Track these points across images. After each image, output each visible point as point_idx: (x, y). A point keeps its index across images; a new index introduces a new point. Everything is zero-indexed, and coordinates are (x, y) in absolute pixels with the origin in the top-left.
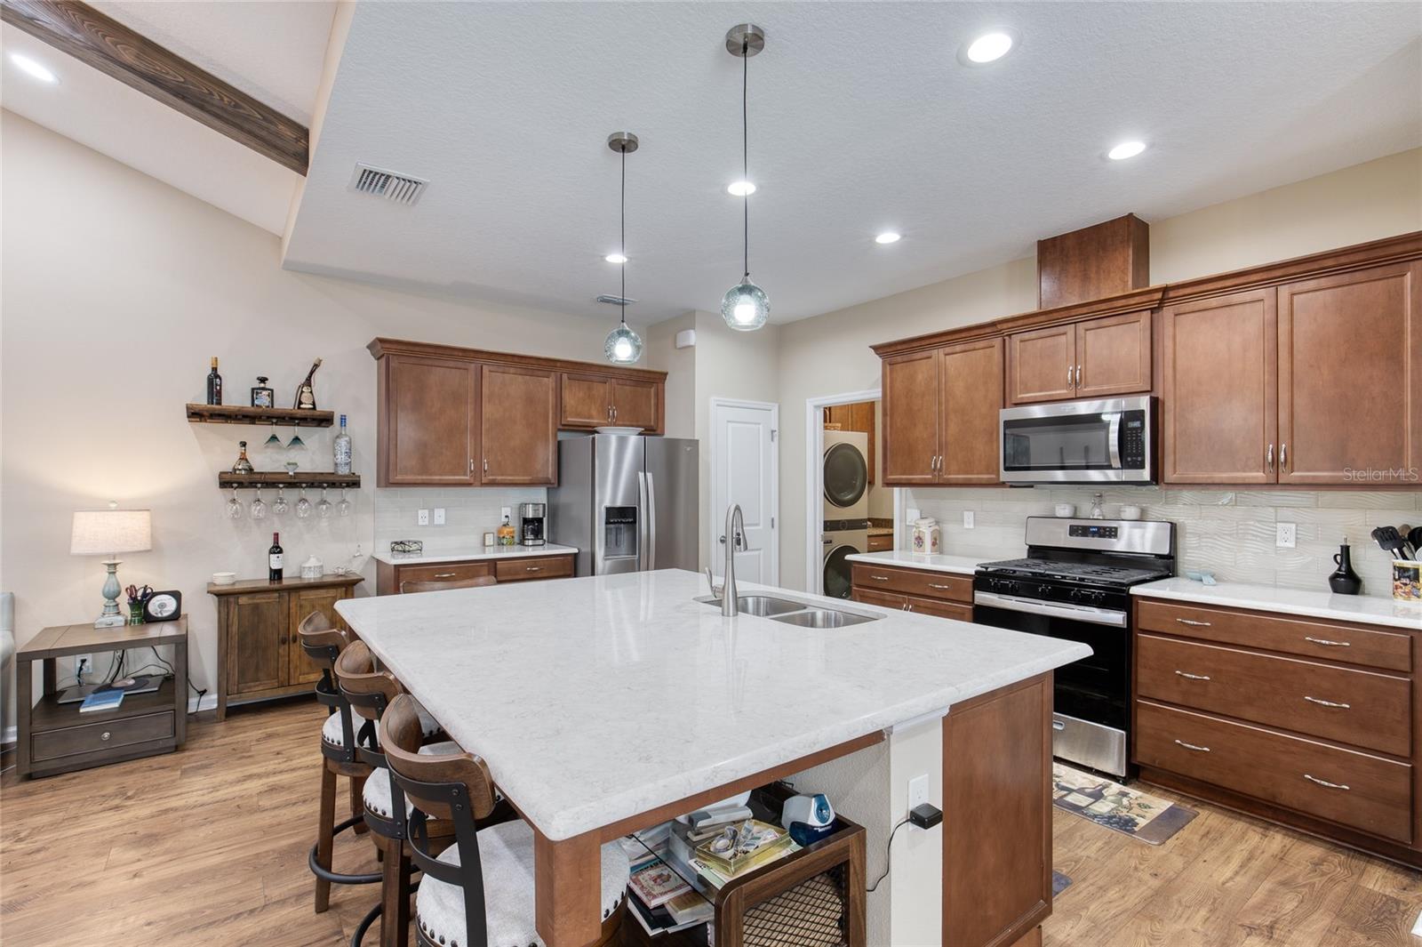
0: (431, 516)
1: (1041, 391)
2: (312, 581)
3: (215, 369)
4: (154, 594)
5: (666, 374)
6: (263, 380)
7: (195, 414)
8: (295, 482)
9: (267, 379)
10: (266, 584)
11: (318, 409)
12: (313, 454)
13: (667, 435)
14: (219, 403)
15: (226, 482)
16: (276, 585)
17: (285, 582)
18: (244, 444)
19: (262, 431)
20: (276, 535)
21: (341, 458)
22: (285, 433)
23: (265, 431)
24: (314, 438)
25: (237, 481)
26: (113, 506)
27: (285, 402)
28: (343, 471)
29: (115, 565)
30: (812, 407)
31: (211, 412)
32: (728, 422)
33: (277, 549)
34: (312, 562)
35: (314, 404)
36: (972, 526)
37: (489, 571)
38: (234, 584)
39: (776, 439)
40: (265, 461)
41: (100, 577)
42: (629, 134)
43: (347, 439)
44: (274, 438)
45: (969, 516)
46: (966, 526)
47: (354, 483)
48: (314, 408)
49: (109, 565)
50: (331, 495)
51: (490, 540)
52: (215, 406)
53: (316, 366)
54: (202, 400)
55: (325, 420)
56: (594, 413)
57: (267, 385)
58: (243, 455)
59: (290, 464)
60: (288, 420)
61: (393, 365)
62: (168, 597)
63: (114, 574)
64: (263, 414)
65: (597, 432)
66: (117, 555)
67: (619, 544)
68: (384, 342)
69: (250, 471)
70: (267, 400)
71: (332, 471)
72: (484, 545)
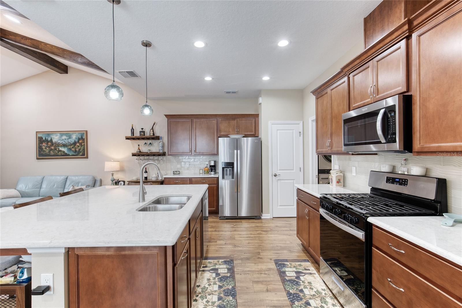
0: (185, 164)
1: (361, 102)
2: (154, 180)
3: (132, 127)
4: (120, 181)
5: (259, 114)
6: (142, 129)
7: (127, 138)
8: (154, 154)
9: (143, 129)
11: (155, 135)
12: (156, 147)
14: (133, 135)
15: (134, 155)
16: (146, 181)
17: (148, 180)
18: (139, 145)
19: (142, 142)
20: (146, 168)
21: (161, 148)
22: (149, 142)
23: (144, 142)
24: (156, 143)
25: (139, 154)
26: (112, 160)
27: (147, 134)
28: (161, 151)
29: (113, 174)
30: (311, 121)
31: (132, 138)
32: (277, 130)
33: (146, 172)
34: (154, 176)
35: (154, 133)
36: (355, 175)
38: (137, 180)
39: (302, 135)
40: (145, 149)
41: (110, 178)
42: (146, 41)
43: (162, 143)
44: (146, 143)
45: (353, 169)
46: (353, 174)
47: (164, 154)
48: (154, 135)
49: (112, 174)
50: (160, 158)
51: (201, 172)
52: (132, 136)
53: (154, 124)
54: (129, 135)
55: (158, 138)
56: (231, 130)
57: (143, 130)
58: (139, 148)
59: (149, 150)
60: (148, 139)
61: (169, 122)
62: (122, 182)
63: (113, 176)
64: (143, 137)
65: (229, 137)
66: (113, 172)
67: (230, 175)
68: (166, 116)
69: (140, 152)
70: (143, 134)
71: (159, 152)
72: (200, 173)
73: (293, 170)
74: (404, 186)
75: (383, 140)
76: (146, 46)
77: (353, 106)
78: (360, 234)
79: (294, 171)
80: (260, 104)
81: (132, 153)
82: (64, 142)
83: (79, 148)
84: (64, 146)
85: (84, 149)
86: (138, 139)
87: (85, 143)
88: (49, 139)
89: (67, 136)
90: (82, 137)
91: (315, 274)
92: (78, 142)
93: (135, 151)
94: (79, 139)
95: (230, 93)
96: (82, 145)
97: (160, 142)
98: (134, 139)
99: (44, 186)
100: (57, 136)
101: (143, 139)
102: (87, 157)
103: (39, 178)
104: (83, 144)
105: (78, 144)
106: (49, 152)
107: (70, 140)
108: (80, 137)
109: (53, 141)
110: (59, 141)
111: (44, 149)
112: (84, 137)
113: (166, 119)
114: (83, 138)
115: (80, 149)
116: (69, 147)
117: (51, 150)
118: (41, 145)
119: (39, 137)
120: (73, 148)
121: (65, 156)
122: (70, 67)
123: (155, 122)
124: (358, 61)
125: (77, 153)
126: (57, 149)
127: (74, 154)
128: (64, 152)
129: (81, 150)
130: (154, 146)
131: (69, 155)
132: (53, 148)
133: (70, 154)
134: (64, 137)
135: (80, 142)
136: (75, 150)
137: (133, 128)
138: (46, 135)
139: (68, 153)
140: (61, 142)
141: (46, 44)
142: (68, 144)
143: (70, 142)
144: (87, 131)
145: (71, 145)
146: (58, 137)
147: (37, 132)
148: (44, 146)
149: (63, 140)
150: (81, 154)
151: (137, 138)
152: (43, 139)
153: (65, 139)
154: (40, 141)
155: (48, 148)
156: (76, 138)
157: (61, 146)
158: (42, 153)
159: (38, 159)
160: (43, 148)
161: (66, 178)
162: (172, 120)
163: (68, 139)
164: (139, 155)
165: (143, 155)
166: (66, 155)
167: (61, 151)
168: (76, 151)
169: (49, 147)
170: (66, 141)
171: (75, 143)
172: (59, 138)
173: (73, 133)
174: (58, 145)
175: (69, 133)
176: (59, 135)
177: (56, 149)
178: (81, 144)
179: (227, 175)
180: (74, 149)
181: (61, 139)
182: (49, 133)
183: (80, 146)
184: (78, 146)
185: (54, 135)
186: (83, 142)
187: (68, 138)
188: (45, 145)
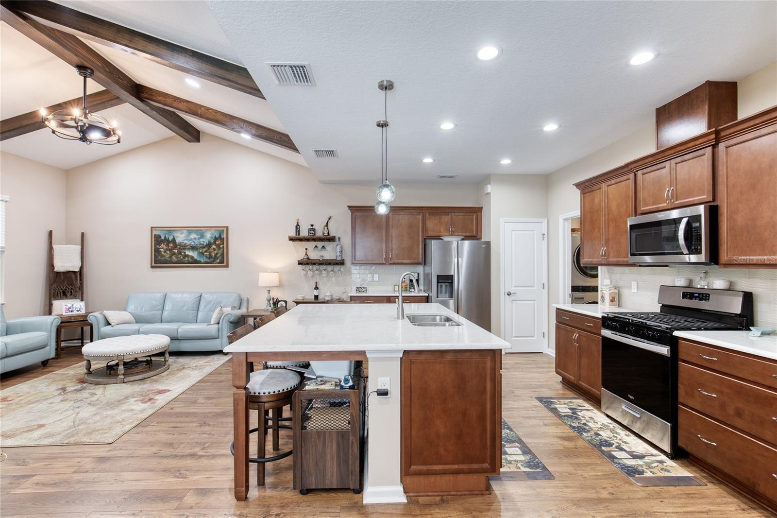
0: (373, 277)
1: (653, 205)
2: (328, 301)
3: (298, 223)
4: (280, 301)
5: (482, 208)
6: (312, 225)
7: (291, 239)
8: (328, 263)
10: (313, 300)
12: (330, 252)
13: (484, 239)
14: (299, 235)
15: (300, 263)
16: (316, 301)
17: (319, 300)
18: (306, 249)
19: (312, 244)
20: (316, 282)
21: (338, 254)
22: (320, 244)
23: (313, 244)
24: (330, 246)
25: (306, 262)
26: (269, 271)
27: (319, 233)
28: (339, 258)
29: (269, 290)
30: (562, 220)
31: (296, 238)
32: (512, 231)
33: (317, 288)
34: (328, 294)
35: (328, 233)
36: (636, 291)
37: (387, 301)
39: (546, 239)
40: (314, 255)
41: (265, 296)
42: (382, 120)
43: (340, 246)
44: (316, 246)
45: (634, 284)
46: (633, 291)
47: (342, 263)
48: (329, 235)
49: (268, 290)
50: (336, 268)
51: (396, 288)
52: (297, 236)
53: (330, 219)
54: (293, 234)
55: (331, 239)
56: (442, 230)
57: (314, 227)
58: (306, 253)
59: (321, 256)
60: (320, 239)
61: (354, 216)
62: (283, 302)
63: (269, 293)
64: (312, 238)
65: (441, 239)
66: (270, 287)
67: (446, 293)
68: (349, 207)
69: (308, 259)
70: (314, 233)
71: (335, 259)
72: (394, 291)
73: (533, 286)
74: (705, 301)
75: (685, 251)
76: (382, 127)
77: (642, 209)
78: (664, 350)
79: (535, 288)
80: (489, 194)
81: (298, 261)
82: (193, 243)
83: (215, 252)
84: (193, 248)
85: (223, 254)
86: (307, 240)
87: (225, 245)
88: (171, 238)
89: (197, 235)
90: (220, 236)
91: (593, 410)
92: (215, 243)
93: (301, 256)
94: (216, 239)
95: (445, 177)
96: (219, 248)
97: (337, 245)
98: (301, 240)
99: (168, 307)
100: (182, 233)
101: (314, 240)
102: (227, 266)
103: (159, 296)
104: (221, 246)
105: (214, 247)
106: (171, 257)
107: (201, 240)
108: (217, 236)
109: (177, 241)
110: (185, 242)
111: (163, 253)
112: (224, 236)
113: (349, 212)
114: (222, 237)
115: (217, 254)
116: (201, 251)
117: (174, 254)
118: (158, 246)
119: (155, 235)
120: (206, 252)
121: (194, 263)
123: (331, 217)
124: (651, 159)
125: (212, 260)
126: (183, 253)
127: (208, 260)
128: (192, 257)
129: (219, 255)
130: (327, 251)
131: (200, 262)
132: (176, 251)
133: (202, 261)
134: (193, 236)
135: (217, 243)
136: (210, 255)
138: (167, 232)
139: (198, 260)
140: (188, 243)
141: (208, 109)
142: (199, 246)
143: (202, 243)
144: (227, 228)
145: (204, 247)
146: (183, 235)
147: (152, 228)
148: (163, 248)
149: (191, 240)
150: (218, 261)
151: (305, 239)
152: (161, 237)
153: (195, 239)
154: (158, 240)
155: (168, 252)
156: (211, 238)
157: (189, 249)
158: (159, 258)
159: (152, 267)
160: (161, 251)
161: (199, 295)
162: (356, 214)
163: (199, 239)
164: (308, 264)
165: (314, 264)
166: (196, 262)
167: (188, 256)
168: (210, 257)
169: (170, 250)
170: (196, 241)
171: (209, 245)
172: (185, 237)
173: (207, 230)
174: (184, 247)
175: (200, 230)
176: (185, 232)
177: (180, 253)
178: (218, 246)
179: (441, 292)
180: (208, 253)
181: (189, 239)
182: (170, 230)
183: (217, 249)
184: (214, 249)
185: (178, 232)
186: (222, 243)
187: (199, 236)
188: (165, 247)
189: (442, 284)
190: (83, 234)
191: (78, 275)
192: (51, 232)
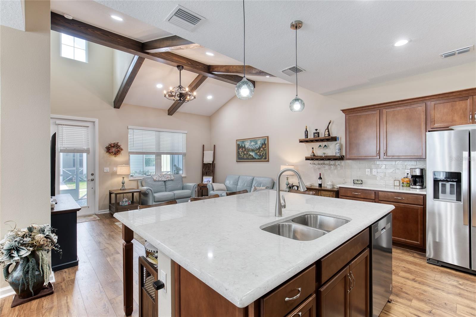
0: (371, 172)
2: (329, 189)
4: (293, 186)
6: (316, 130)
7: (301, 141)
8: (329, 158)
9: (317, 129)
10: (318, 188)
11: (331, 136)
12: (332, 150)
14: (307, 138)
15: (307, 159)
16: (320, 188)
17: (323, 188)
18: (313, 148)
19: (316, 145)
20: (320, 174)
21: (337, 151)
22: (323, 144)
24: (331, 145)
25: (313, 158)
26: (287, 164)
27: (322, 136)
28: (338, 155)
29: (288, 178)
31: (306, 141)
33: (320, 178)
34: (330, 183)
38: (311, 186)
40: (319, 152)
43: (339, 144)
44: (320, 146)
47: (341, 158)
48: (329, 134)
50: (338, 162)
51: (397, 183)
53: (330, 123)
54: (303, 137)
55: (334, 139)
57: (318, 131)
58: (313, 151)
59: (323, 153)
60: (322, 140)
61: (347, 118)
62: (296, 187)
63: (287, 180)
64: (317, 139)
65: (452, 129)
66: (288, 176)
67: (451, 193)
68: (343, 111)
69: (314, 155)
70: (317, 135)
71: (335, 155)
72: (395, 186)
76: (296, 28)
81: (306, 157)
82: (252, 148)
83: (262, 152)
84: (253, 151)
85: (266, 153)
86: (312, 141)
87: (267, 148)
88: (243, 146)
89: (254, 143)
90: (264, 143)
92: (262, 146)
93: (309, 154)
94: (263, 144)
96: (264, 150)
97: (336, 144)
99: (239, 184)
100: (248, 142)
101: (317, 141)
102: (268, 161)
103: (237, 177)
104: (265, 149)
105: (262, 149)
106: (244, 156)
107: (256, 145)
108: (263, 143)
109: (246, 147)
110: (249, 147)
111: (240, 154)
112: (266, 142)
113: (343, 115)
114: (265, 143)
115: (263, 153)
116: (256, 152)
117: (245, 154)
118: (239, 150)
119: (238, 144)
120: (258, 152)
121: (253, 159)
122: (256, 81)
123: (331, 121)
125: (261, 157)
126: (248, 154)
127: (259, 158)
128: (252, 156)
129: (264, 154)
130: (330, 149)
131: (255, 159)
132: (246, 152)
133: (257, 158)
134: (253, 143)
135: (263, 147)
136: (260, 154)
137: (307, 130)
138: (242, 142)
139: (255, 157)
140: (251, 148)
142: (255, 149)
143: (256, 147)
144: (268, 137)
145: (257, 150)
146: (249, 143)
147: (237, 140)
148: (240, 151)
149: (252, 146)
150: (264, 158)
151: (310, 141)
152: (240, 145)
153: (253, 145)
154: (239, 147)
155: (243, 153)
156: (260, 144)
157: (251, 151)
158: (239, 156)
159: (237, 162)
160: (240, 153)
161: (253, 178)
162: (350, 115)
163: (255, 145)
165: (317, 159)
166: (254, 158)
167: (250, 155)
168: (260, 156)
169: (243, 152)
170: (254, 147)
171: (260, 148)
172: (249, 144)
173: (258, 139)
174: (249, 150)
175: (255, 140)
176: (249, 141)
177: (247, 154)
178: (264, 149)
179: (444, 192)
180: (259, 153)
181: (251, 145)
182: (243, 141)
183: (263, 151)
184: (262, 150)
185: (246, 142)
186: (265, 147)
187: (255, 143)
188: (241, 150)
189: (444, 183)
190: (214, 145)
191: (212, 165)
192: (204, 145)
